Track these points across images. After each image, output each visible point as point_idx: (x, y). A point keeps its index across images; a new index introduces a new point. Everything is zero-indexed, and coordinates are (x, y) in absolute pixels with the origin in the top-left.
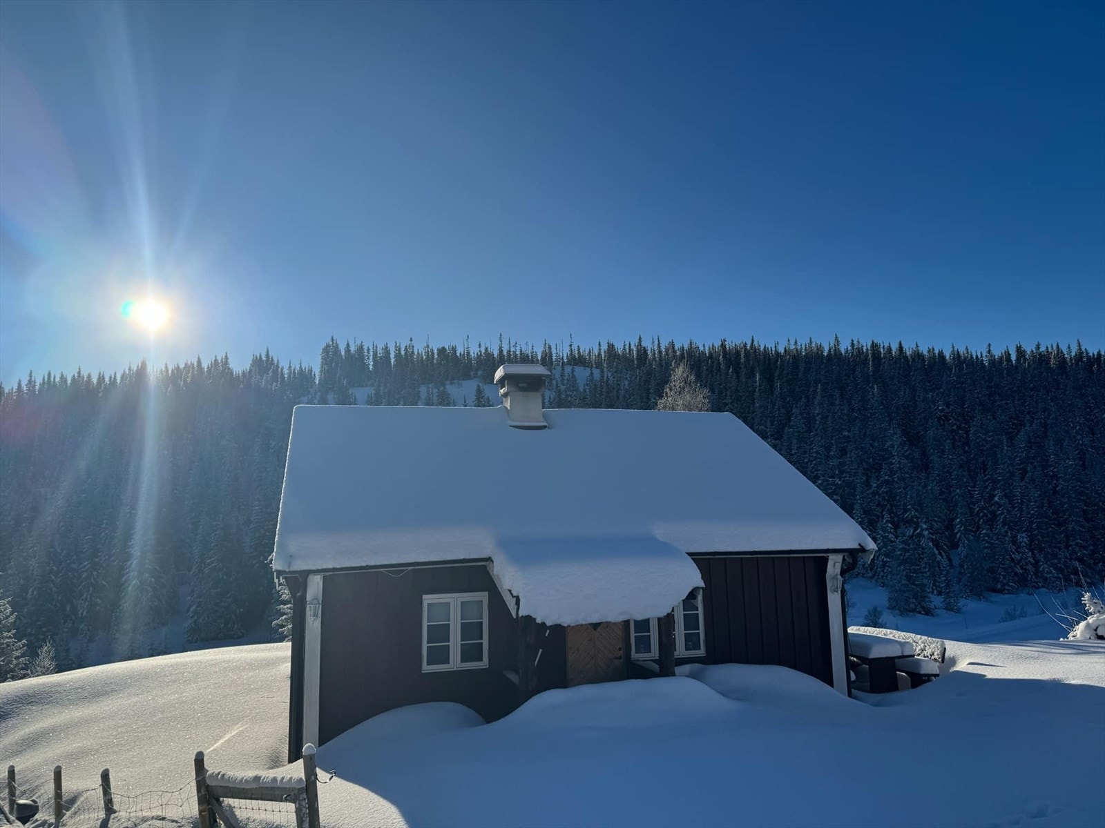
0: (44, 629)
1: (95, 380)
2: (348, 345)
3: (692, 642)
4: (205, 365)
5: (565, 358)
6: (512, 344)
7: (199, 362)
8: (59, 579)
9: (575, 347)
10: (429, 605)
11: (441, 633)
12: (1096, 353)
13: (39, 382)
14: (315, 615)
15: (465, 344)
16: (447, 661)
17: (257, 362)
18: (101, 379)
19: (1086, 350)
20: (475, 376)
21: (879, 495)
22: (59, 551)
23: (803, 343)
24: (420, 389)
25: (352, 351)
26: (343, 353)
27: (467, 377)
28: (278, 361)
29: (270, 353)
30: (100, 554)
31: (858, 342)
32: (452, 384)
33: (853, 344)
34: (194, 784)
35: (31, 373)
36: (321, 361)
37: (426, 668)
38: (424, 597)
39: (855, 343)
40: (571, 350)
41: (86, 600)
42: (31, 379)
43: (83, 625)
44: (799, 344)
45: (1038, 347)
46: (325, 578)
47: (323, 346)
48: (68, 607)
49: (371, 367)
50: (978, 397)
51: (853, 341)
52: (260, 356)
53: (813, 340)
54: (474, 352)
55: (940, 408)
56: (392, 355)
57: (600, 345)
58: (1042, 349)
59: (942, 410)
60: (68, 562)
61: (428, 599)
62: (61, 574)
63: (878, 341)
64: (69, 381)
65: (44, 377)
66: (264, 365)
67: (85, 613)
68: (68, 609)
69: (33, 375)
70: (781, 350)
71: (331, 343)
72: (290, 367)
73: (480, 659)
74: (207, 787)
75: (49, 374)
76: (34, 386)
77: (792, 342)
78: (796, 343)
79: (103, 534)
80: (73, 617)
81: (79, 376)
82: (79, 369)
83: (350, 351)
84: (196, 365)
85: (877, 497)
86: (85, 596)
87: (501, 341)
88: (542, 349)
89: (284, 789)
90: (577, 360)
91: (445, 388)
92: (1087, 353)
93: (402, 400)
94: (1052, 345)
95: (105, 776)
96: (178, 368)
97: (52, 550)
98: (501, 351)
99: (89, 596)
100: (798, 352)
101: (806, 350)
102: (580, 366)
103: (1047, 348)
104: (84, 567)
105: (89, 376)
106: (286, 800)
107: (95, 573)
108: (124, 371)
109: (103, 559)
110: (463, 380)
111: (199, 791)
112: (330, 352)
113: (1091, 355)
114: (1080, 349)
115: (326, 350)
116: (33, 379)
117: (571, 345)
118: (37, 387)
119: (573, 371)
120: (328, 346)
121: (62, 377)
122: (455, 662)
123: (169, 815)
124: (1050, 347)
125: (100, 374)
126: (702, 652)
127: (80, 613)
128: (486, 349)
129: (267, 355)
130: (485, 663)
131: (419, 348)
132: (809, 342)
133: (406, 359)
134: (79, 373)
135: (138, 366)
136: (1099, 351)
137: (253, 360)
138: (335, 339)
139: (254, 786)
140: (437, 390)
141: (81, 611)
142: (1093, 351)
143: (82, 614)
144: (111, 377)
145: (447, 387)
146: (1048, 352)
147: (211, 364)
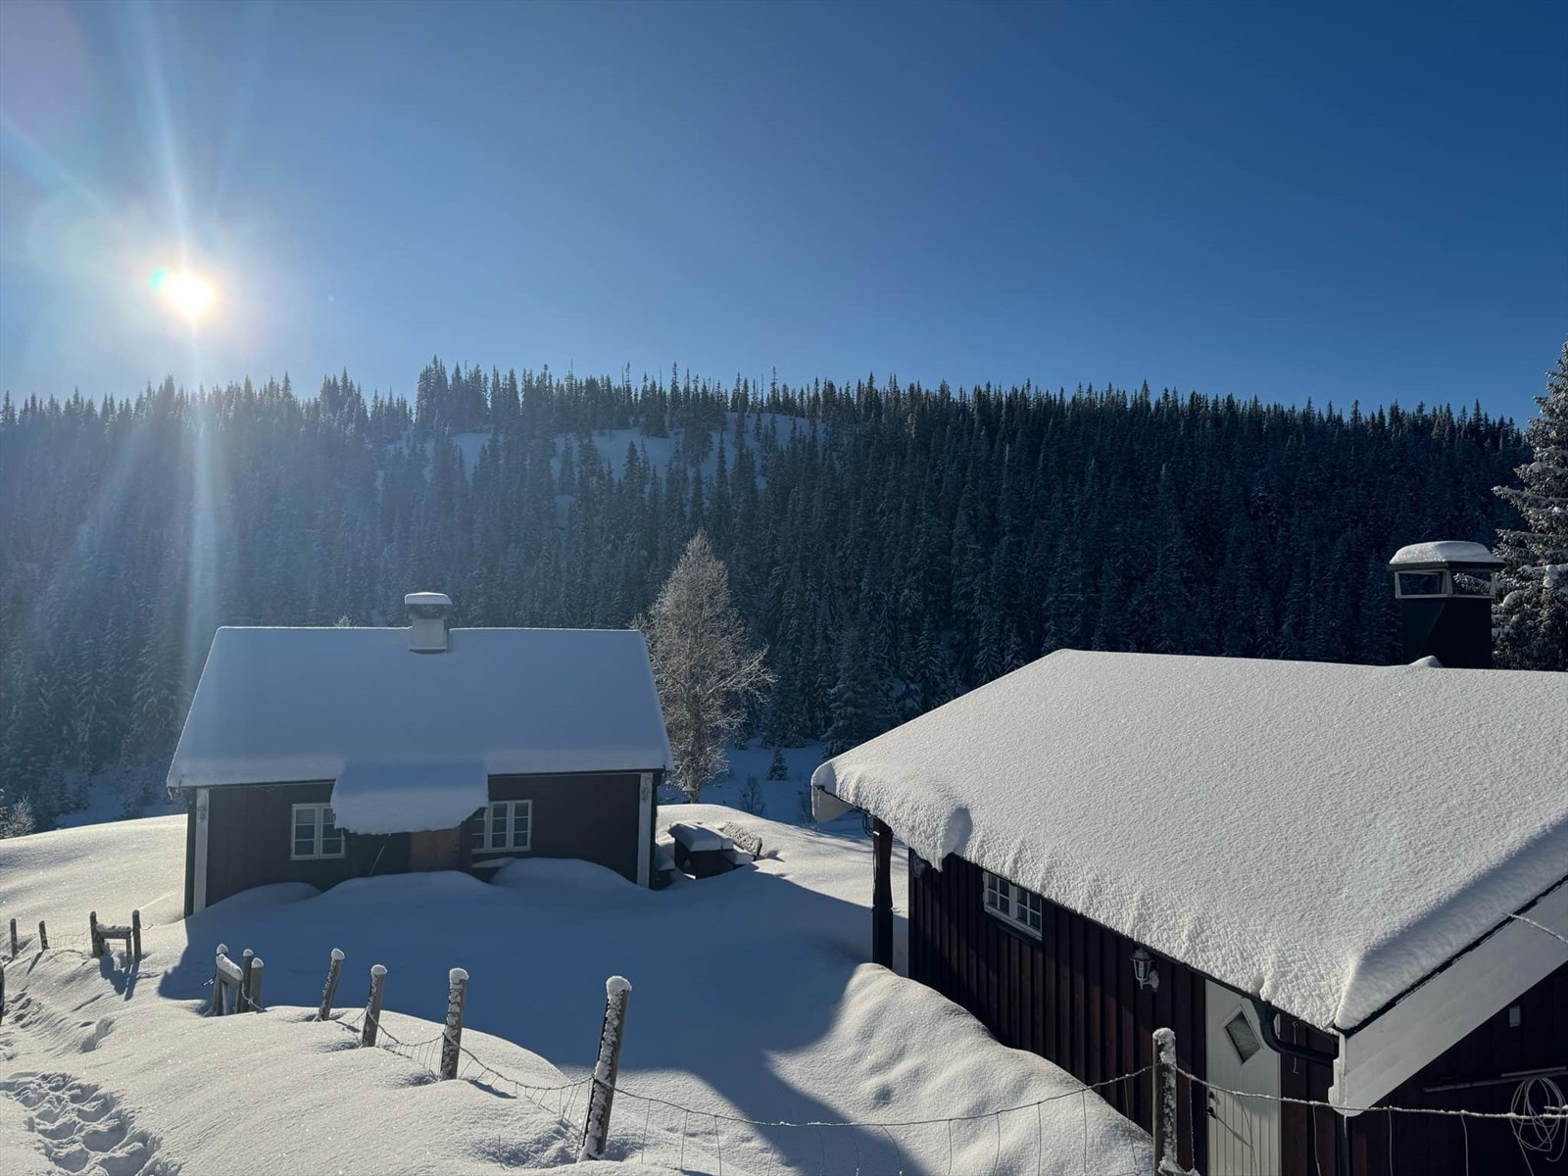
0: (33, 759)
1: (98, 409)
2: (458, 370)
3: (520, 839)
4: (257, 389)
5: (765, 402)
6: (692, 378)
7: (248, 385)
8: (52, 693)
9: (779, 387)
10: (297, 811)
11: (307, 832)
12: (1497, 421)
13: (19, 408)
14: (203, 818)
15: (625, 374)
16: (312, 853)
17: (330, 388)
18: (108, 406)
19: (1486, 415)
20: (636, 423)
21: (1139, 615)
22: (51, 653)
23: (1100, 389)
24: (555, 440)
25: (464, 378)
26: (450, 382)
27: (624, 425)
28: (359, 389)
29: (348, 376)
30: (104, 663)
31: (1175, 392)
32: (602, 434)
33: (1166, 396)
34: (90, 930)
35: (8, 394)
36: (417, 392)
37: (294, 857)
38: (294, 805)
39: (1170, 393)
40: (774, 391)
41: (88, 722)
42: (7, 404)
43: (85, 753)
44: (1094, 392)
45: (1420, 410)
46: (211, 792)
47: (422, 370)
48: (65, 729)
49: (489, 403)
50: (1311, 482)
51: (1166, 390)
52: (335, 379)
53: (1113, 387)
54: (638, 387)
55: (1260, 494)
56: (520, 388)
57: (817, 382)
58: (1428, 411)
59: (1262, 498)
60: (63, 671)
61: (296, 807)
62: (54, 688)
63: (1200, 392)
64: (62, 408)
65: (26, 401)
66: (339, 394)
67: (86, 738)
68: (65, 732)
69: (10, 397)
70: (1068, 399)
71: (433, 366)
72: (376, 397)
73: (340, 852)
74: (98, 933)
75: (33, 399)
76: (13, 415)
77: (1085, 389)
78: (1090, 390)
79: (108, 637)
80: (72, 742)
81: (76, 402)
82: (76, 391)
83: (461, 378)
84: (243, 388)
85: (1137, 618)
86: (86, 715)
87: (675, 374)
88: (735, 387)
89: (119, 933)
90: (783, 406)
91: (591, 441)
92: (1487, 420)
93: (528, 455)
94: (1441, 407)
95: (42, 926)
96: (217, 393)
97: (43, 653)
98: (675, 388)
99: (91, 717)
100: (1092, 402)
101: (1102, 401)
102: (784, 414)
103: (1435, 410)
104: (85, 678)
105: (91, 403)
106: (120, 938)
107: (98, 688)
108: (141, 396)
109: (109, 669)
110: (617, 429)
111: (93, 934)
112: (432, 383)
113: (1491, 423)
114: (1478, 414)
115: (425, 376)
116: (10, 403)
117: (774, 384)
118: (17, 417)
119: (773, 421)
120: (428, 370)
121: (52, 402)
122: (318, 853)
123: (77, 949)
124: (1438, 409)
125: (106, 397)
126: (528, 847)
127: (80, 738)
128: (654, 385)
129: (345, 379)
130: (342, 854)
131: (558, 377)
132: (1108, 389)
133: (538, 392)
134: (76, 396)
135: (161, 388)
136: (1502, 419)
137: (324, 384)
138: (439, 360)
139: (112, 931)
140: (579, 443)
141: (81, 735)
142: (1494, 418)
143: (83, 739)
144: (121, 405)
145: (594, 438)
146: (1435, 416)
147: (265, 389)
